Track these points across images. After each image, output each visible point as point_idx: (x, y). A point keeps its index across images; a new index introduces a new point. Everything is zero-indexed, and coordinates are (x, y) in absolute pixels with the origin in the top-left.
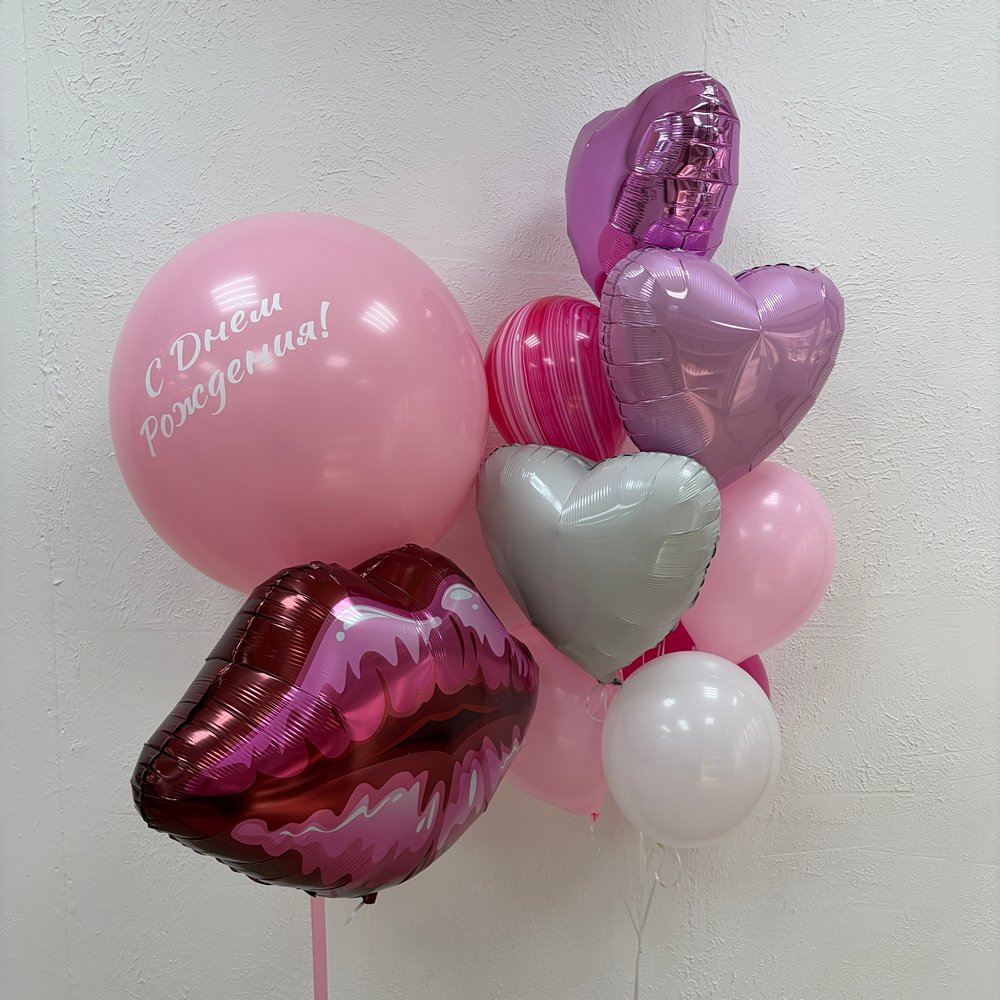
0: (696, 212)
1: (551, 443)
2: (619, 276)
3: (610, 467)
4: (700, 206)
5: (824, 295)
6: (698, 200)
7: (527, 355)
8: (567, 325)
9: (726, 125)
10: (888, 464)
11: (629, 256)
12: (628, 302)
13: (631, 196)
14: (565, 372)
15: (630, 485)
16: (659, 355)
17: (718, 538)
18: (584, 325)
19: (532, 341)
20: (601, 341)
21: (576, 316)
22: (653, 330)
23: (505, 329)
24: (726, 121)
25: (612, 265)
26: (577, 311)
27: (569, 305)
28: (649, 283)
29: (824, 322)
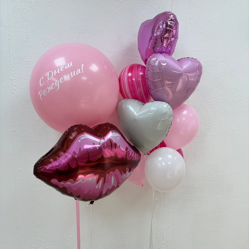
0: (168, 45)
1: (134, 99)
2: (150, 60)
3: (148, 104)
4: (169, 43)
5: (198, 65)
6: (169, 42)
7: (128, 78)
8: (138, 71)
9: (176, 24)
10: (212, 105)
11: (153, 55)
12: (152, 66)
13: (153, 41)
14: (138, 82)
15: (152, 109)
16: (159, 78)
17: (172, 121)
18: (142, 71)
19: (130, 74)
20: (146, 75)
21: (140, 69)
22: (158, 73)
23: (123, 71)
24: (176, 23)
25: (149, 57)
26: (140, 67)
27: (139, 66)
28: (157, 62)
29: (198, 71)
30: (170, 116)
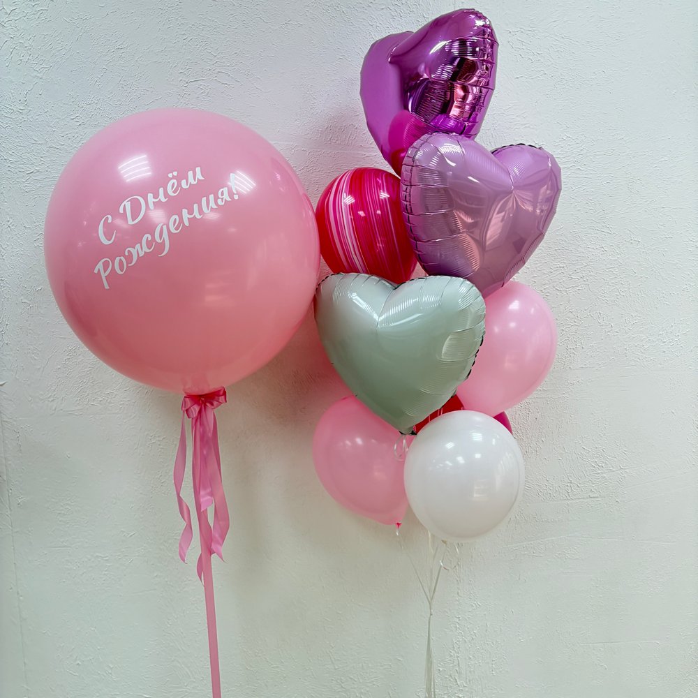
1: (367, 273)
2: (416, 152)
3: (408, 287)
5: (550, 165)
10: (581, 280)
11: (422, 138)
12: (423, 170)
15: (425, 299)
17: (484, 332)
20: (403, 198)
22: (438, 190)
23: (333, 190)
26: (384, 178)
30: (478, 319)
